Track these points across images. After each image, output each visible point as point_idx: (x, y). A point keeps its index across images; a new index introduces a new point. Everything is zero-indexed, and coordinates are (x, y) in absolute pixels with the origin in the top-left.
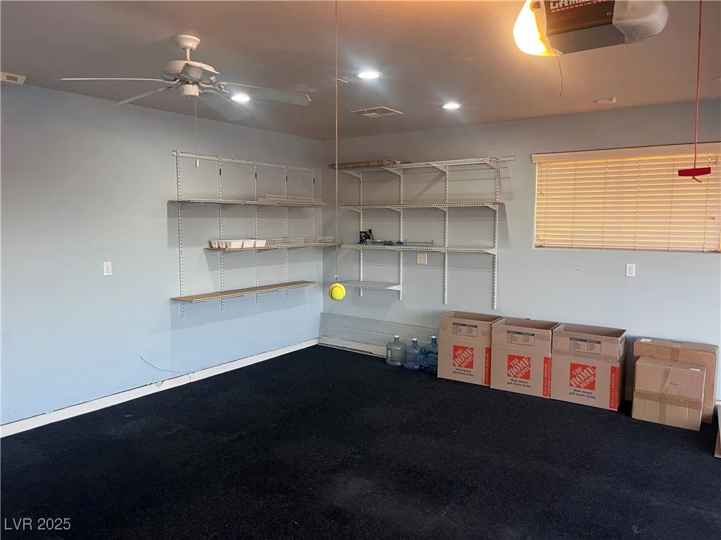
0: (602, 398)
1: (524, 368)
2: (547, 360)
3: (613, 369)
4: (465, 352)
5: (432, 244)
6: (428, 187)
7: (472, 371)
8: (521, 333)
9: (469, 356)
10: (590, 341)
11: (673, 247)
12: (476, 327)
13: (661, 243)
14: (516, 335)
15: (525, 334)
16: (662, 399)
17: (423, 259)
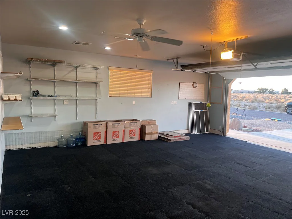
0: (137, 138)
1: (117, 135)
2: (124, 131)
3: (139, 129)
4: (98, 134)
5: (71, 96)
6: (68, 73)
7: (100, 140)
8: (116, 124)
9: (99, 135)
10: (134, 123)
11: (142, 96)
12: (101, 124)
13: (139, 95)
14: (115, 125)
15: (118, 124)
16: (151, 134)
17: (67, 102)
